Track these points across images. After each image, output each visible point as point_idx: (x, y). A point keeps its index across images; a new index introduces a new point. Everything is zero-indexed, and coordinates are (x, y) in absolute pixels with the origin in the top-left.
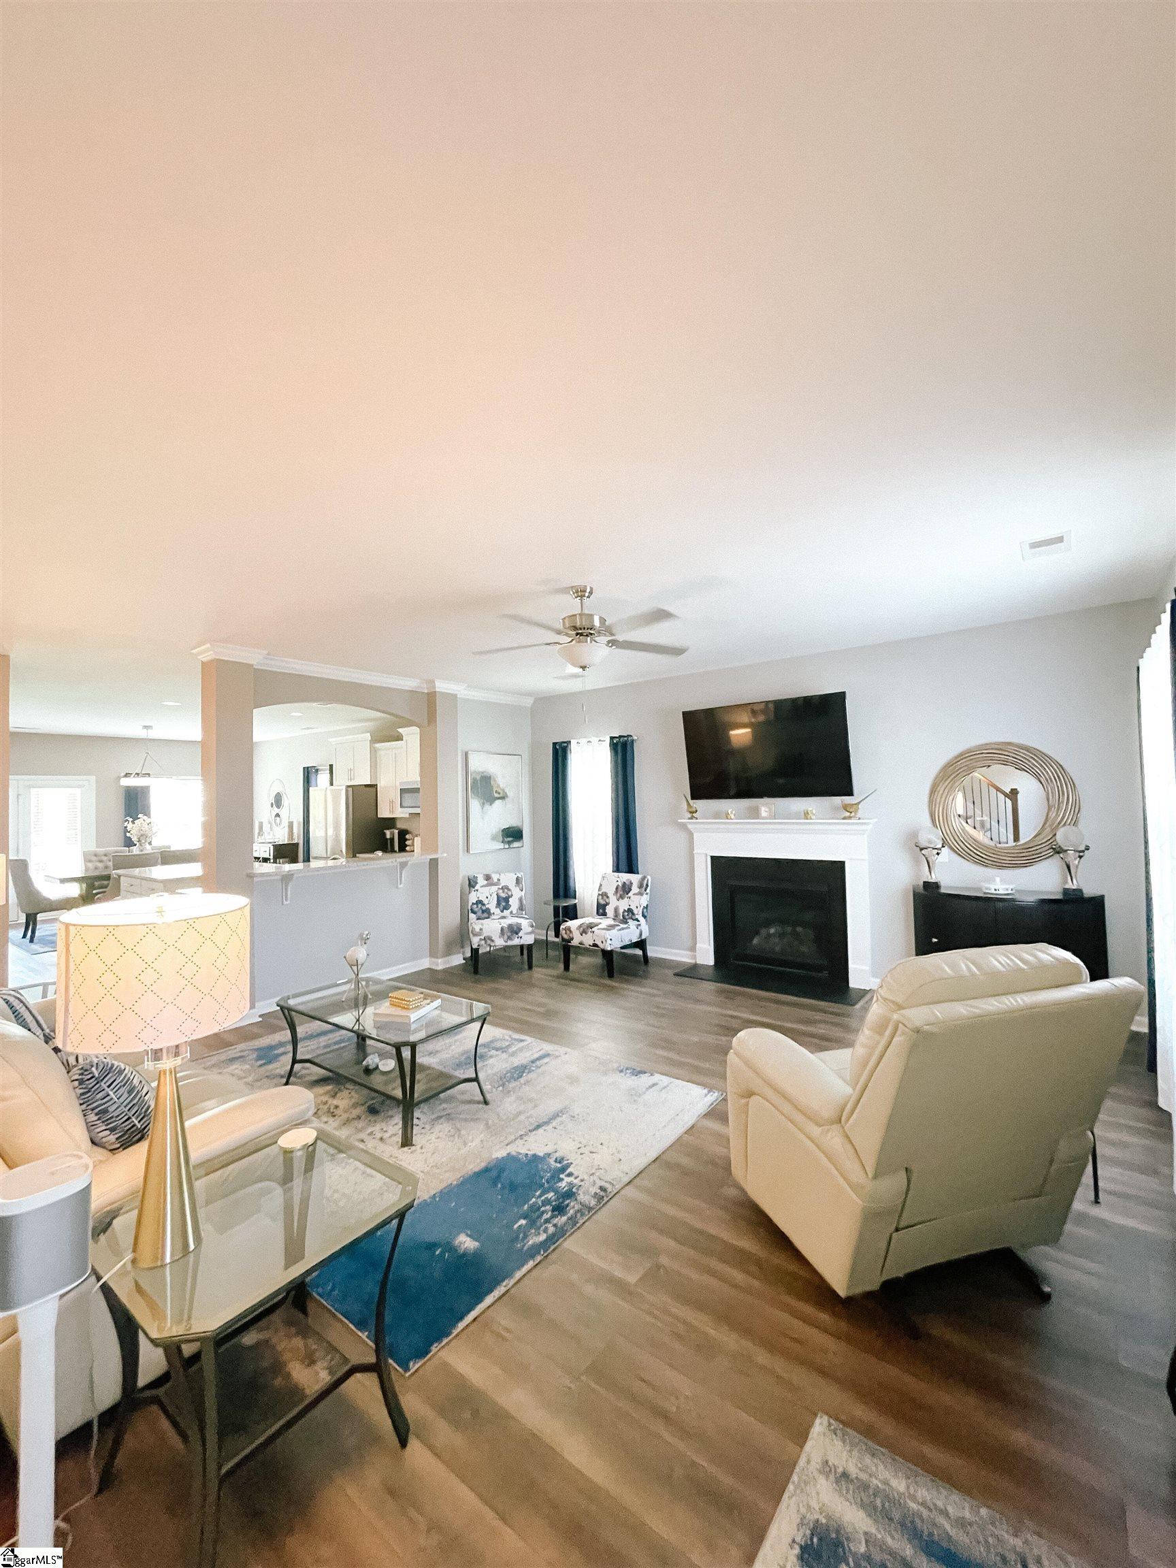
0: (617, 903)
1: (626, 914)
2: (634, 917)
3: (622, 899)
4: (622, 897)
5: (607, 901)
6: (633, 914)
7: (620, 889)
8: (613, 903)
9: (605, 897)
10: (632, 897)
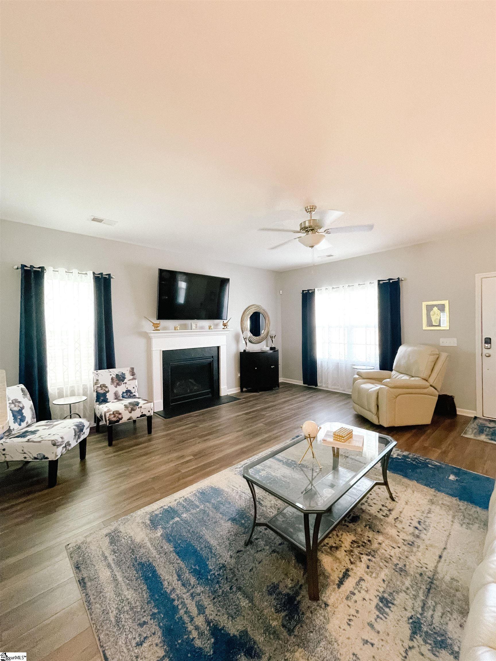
0: (116, 389)
1: (125, 394)
2: (132, 395)
3: (119, 385)
4: (118, 384)
5: (107, 390)
6: (131, 393)
7: (115, 379)
8: (112, 389)
9: (104, 388)
10: (128, 382)
